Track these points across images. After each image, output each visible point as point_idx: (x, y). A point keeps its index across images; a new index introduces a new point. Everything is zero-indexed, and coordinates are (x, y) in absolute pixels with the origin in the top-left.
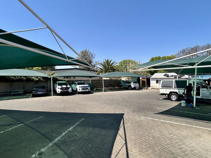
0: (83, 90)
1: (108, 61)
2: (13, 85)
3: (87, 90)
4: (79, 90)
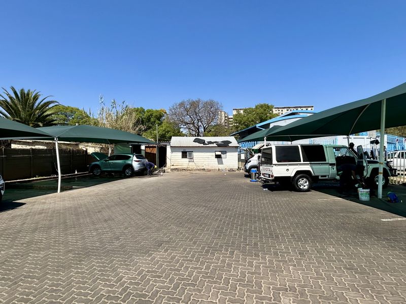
1: (28, 94)
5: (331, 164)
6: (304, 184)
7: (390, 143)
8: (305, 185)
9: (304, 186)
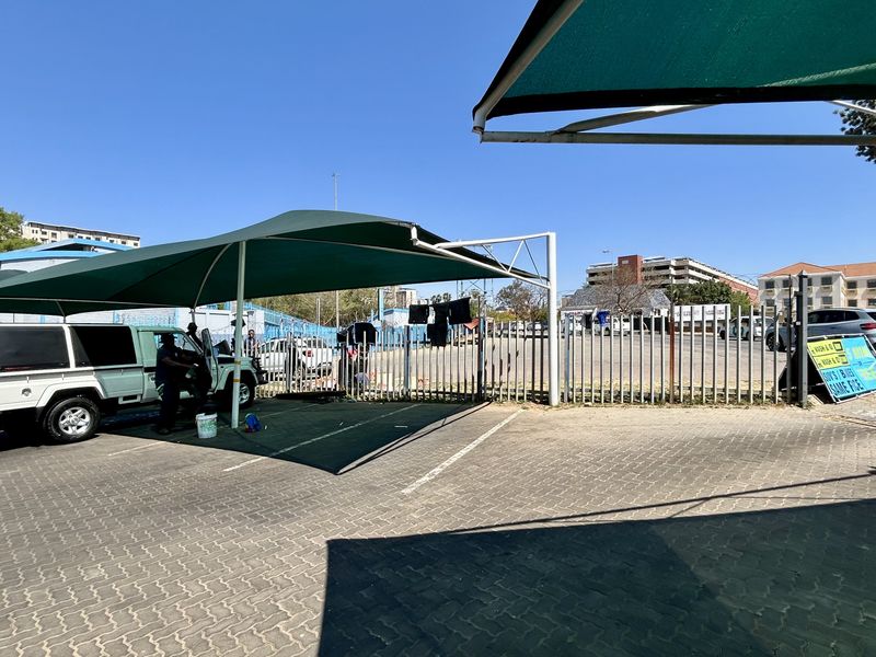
5: (148, 370)
6: (76, 421)
7: (270, 325)
8: (80, 423)
9: (79, 427)
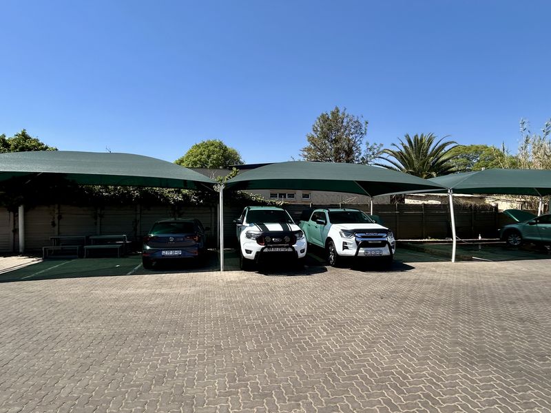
0: (362, 251)
2: (101, 216)
3: (385, 251)
4: (345, 247)
